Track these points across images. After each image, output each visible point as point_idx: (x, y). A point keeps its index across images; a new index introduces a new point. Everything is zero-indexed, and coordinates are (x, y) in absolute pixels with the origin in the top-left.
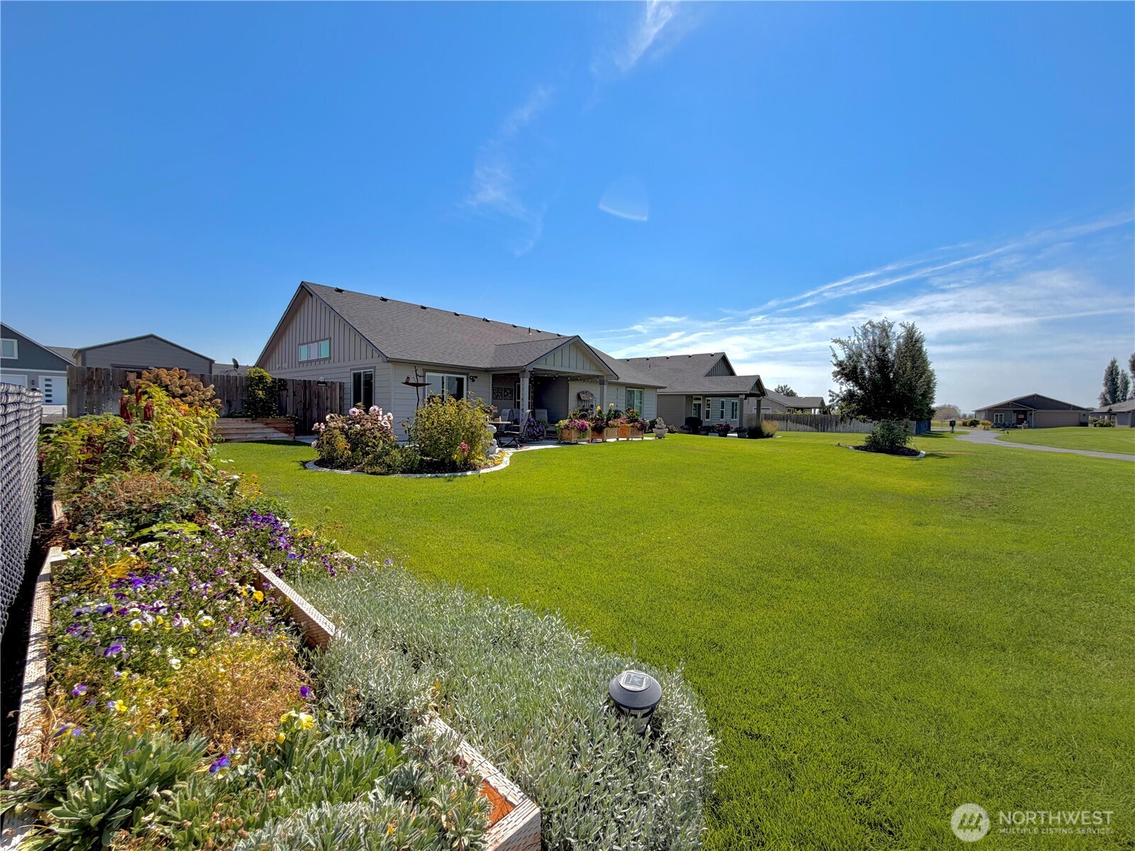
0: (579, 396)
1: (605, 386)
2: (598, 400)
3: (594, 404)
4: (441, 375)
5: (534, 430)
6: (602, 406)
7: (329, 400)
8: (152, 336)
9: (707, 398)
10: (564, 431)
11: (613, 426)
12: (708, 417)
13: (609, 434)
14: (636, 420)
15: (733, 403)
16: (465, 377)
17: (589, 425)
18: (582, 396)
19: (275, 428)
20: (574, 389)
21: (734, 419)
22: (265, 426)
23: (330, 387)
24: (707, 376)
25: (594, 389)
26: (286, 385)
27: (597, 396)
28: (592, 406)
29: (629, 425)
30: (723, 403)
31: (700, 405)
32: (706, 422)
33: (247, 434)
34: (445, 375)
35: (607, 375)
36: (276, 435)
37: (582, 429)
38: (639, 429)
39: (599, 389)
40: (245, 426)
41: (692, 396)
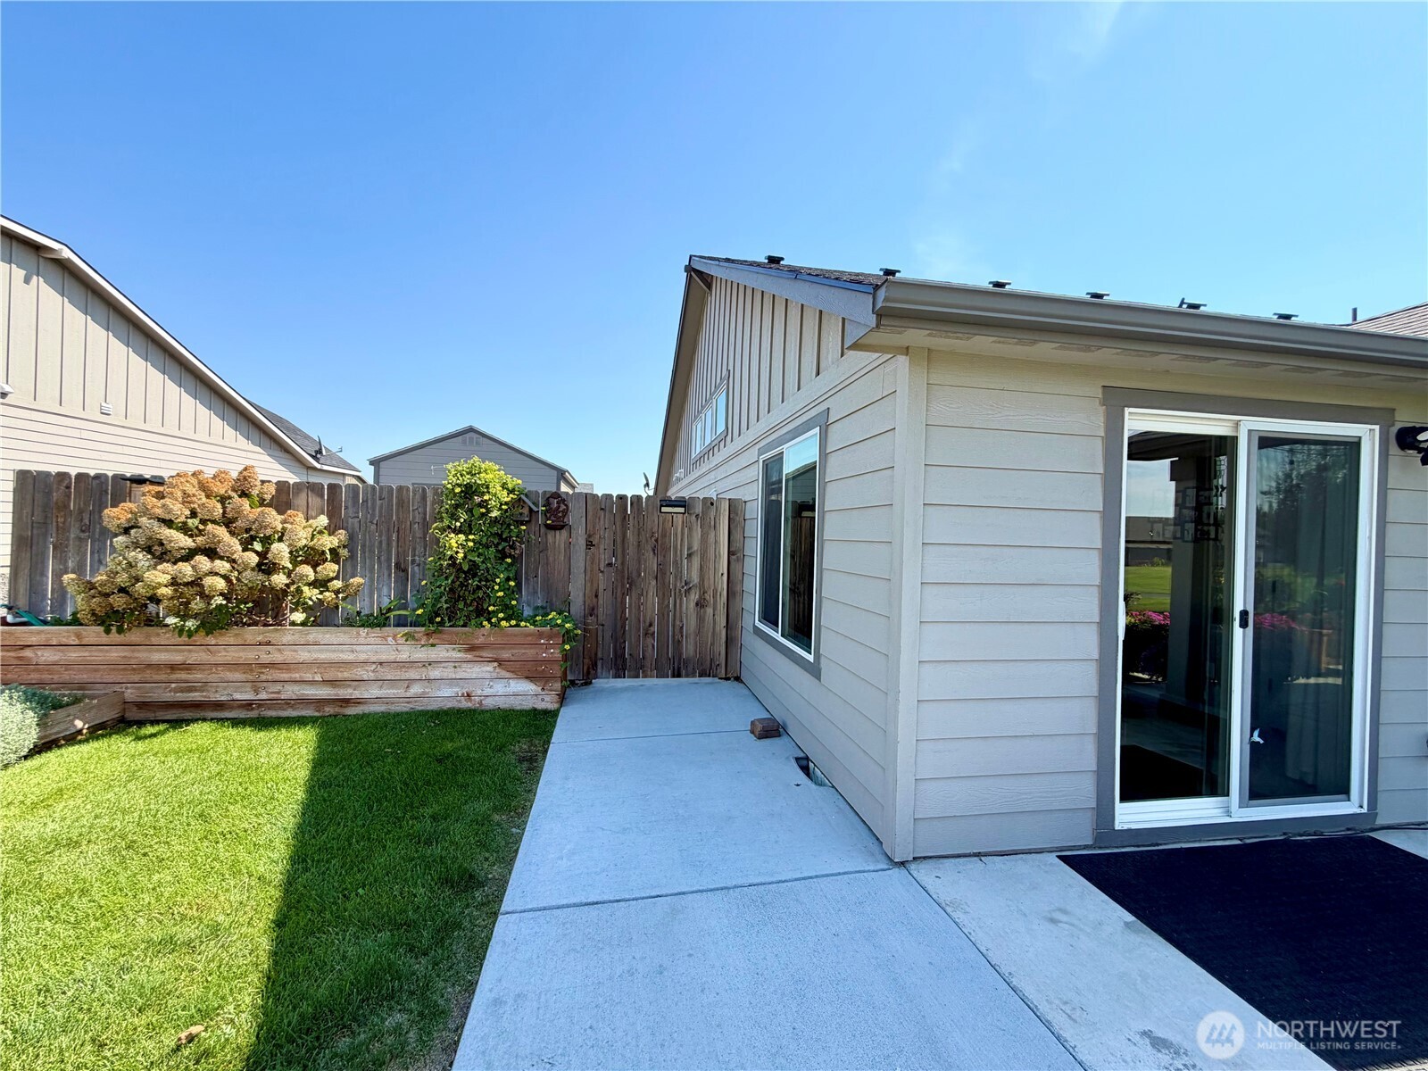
7: (696, 561)
16: (1367, 436)
19: (500, 662)
22: (469, 656)
23: (701, 518)
26: (565, 512)
33: (410, 682)
36: (498, 688)
40: (387, 654)
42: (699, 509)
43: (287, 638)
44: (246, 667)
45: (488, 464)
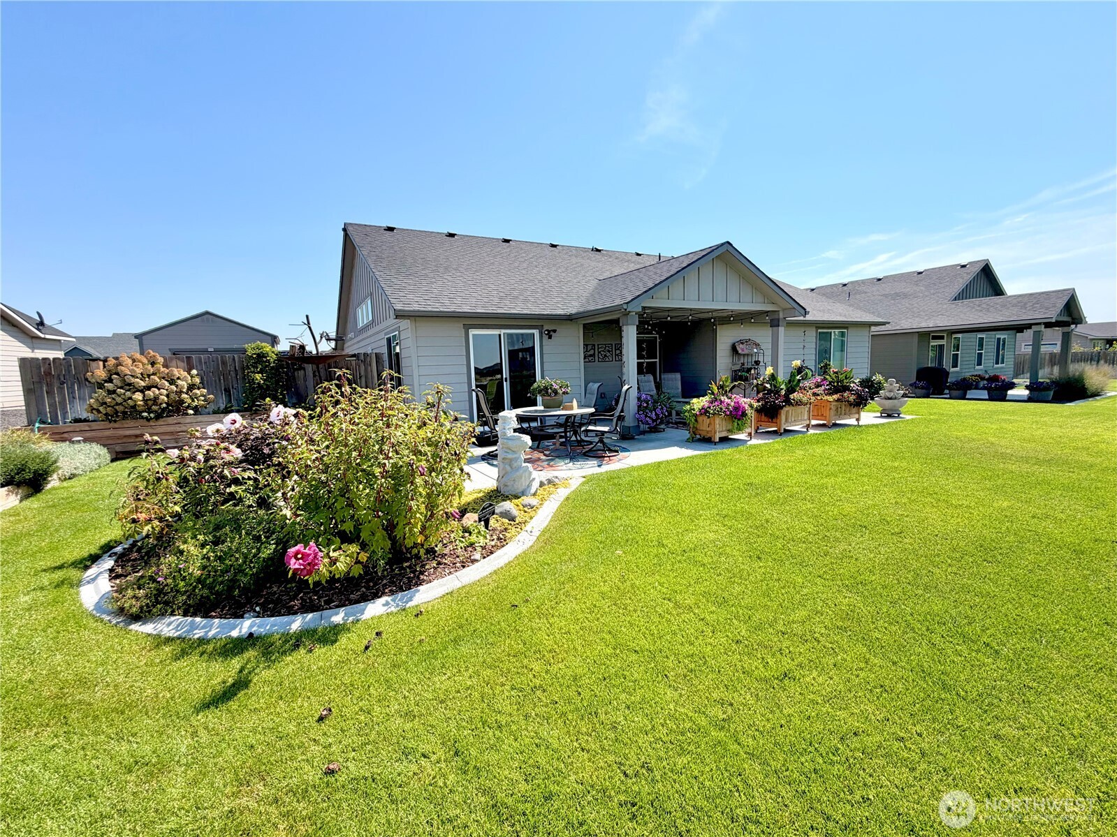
0: (734, 349)
1: (781, 329)
2: (768, 353)
3: (761, 359)
4: (496, 332)
5: (646, 416)
6: (775, 365)
7: (363, 379)
8: (207, 313)
9: (954, 336)
10: (700, 419)
11: (799, 403)
12: (955, 365)
13: (791, 418)
14: (846, 388)
15: (999, 339)
16: (536, 332)
17: (751, 406)
18: (740, 348)
20: (725, 338)
21: (1000, 365)
23: (364, 361)
24: (955, 299)
25: (762, 336)
27: (766, 345)
28: (757, 363)
29: (830, 398)
30: (981, 339)
31: (941, 347)
32: (955, 373)
34: (503, 331)
35: (784, 310)
37: (737, 415)
38: (851, 405)
39: (771, 332)
41: (928, 333)
42: (362, 358)
43: (188, 421)
44: (172, 433)
45: (263, 344)
